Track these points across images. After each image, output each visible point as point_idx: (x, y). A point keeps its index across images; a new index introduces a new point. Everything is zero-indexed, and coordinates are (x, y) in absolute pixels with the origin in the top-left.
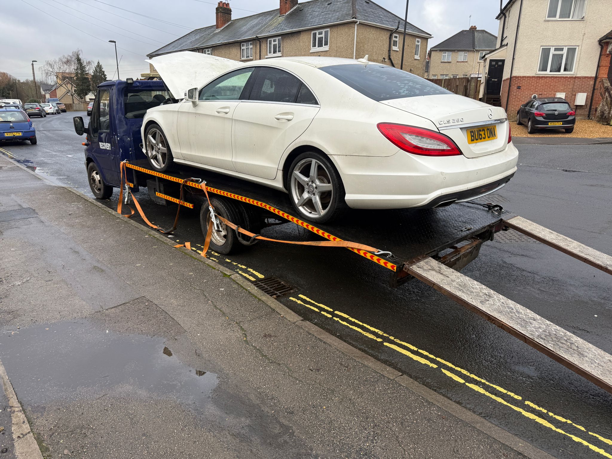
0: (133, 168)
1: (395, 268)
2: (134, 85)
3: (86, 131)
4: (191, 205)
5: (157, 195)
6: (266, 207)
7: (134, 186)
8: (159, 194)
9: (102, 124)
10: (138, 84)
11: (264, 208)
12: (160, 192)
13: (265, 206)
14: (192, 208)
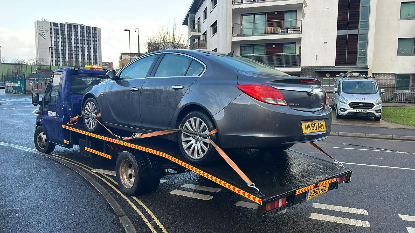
0: (70, 130)
1: (261, 202)
2: (79, 72)
3: (40, 103)
4: (110, 156)
5: (85, 149)
6: (166, 157)
7: (70, 143)
8: (87, 148)
9: (52, 99)
10: (82, 72)
11: (164, 157)
12: (88, 147)
13: (165, 155)
14: (110, 158)
